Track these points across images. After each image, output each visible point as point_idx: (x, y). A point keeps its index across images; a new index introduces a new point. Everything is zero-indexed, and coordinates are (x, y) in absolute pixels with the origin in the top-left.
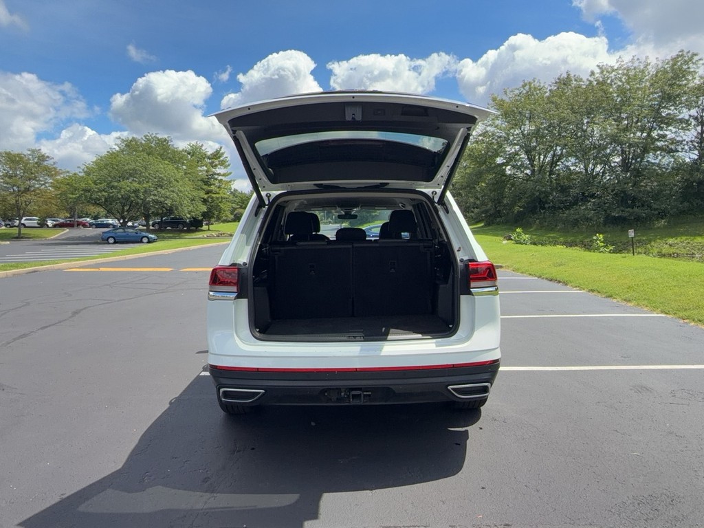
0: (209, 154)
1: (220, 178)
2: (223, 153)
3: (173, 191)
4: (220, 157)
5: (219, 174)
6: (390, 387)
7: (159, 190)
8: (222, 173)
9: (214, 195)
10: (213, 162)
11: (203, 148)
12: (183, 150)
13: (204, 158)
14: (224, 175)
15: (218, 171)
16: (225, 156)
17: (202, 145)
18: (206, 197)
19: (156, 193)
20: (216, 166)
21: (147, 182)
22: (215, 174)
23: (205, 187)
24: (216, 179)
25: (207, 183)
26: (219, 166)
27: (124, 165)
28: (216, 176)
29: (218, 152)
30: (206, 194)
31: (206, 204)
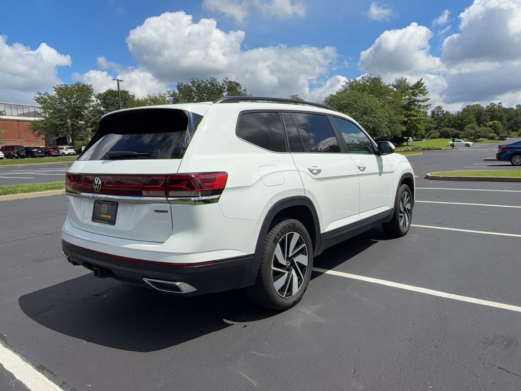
0: (411, 85)
1: (420, 103)
2: (423, 84)
3: (375, 117)
4: (420, 87)
5: (418, 101)
7: (364, 116)
8: (421, 100)
9: (412, 118)
10: (414, 92)
11: (407, 81)
12: (389, 85)
13: (407, 89)
14: (423, 101)
15: (417, 98)
16: (424, 85)
17: (406, 79)
18: (406, 119)
19: (362, 119)
20: (417, 94)
21: (356, 112)
22: (416, 101)
23: (405, 112)
24: (416, 105)
25: (407, 107)
26: (419, 95)
27: (341, 101)
28: (416, 103)
29: (418, 83)
30: (406, 117)
31: (406, 125)
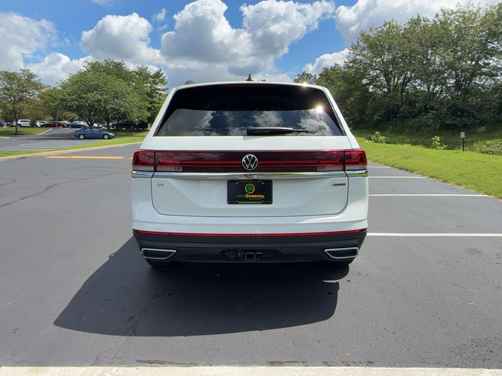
0: (152, 74)
1: (160, 92)
2: (162, 74)
3: (126, 102)
4: (160, 77)
5: (159, 90)
6: (278, 249)
7: (116, 100)
8: (161, 89)
9: (156, 105)
10: (155, 81)
11: (148, 70)
12: (133, 71)
13: (148, 77)
14: (163, 90)
15: (159, 87)
16: (163, 76)
17: (147, 68)
18: (150, 106)
19: (113, 103)
20: (157, 83)
21: (106, 94)
22: (157, 89)
23: (149, 99)
24: (157, 93)
25: (150, 95)
26: (159, 84)
27: (90, 82)
28: (157, 91)
29: (158, 73)
30: (150, 104)
31: (150, 112)
